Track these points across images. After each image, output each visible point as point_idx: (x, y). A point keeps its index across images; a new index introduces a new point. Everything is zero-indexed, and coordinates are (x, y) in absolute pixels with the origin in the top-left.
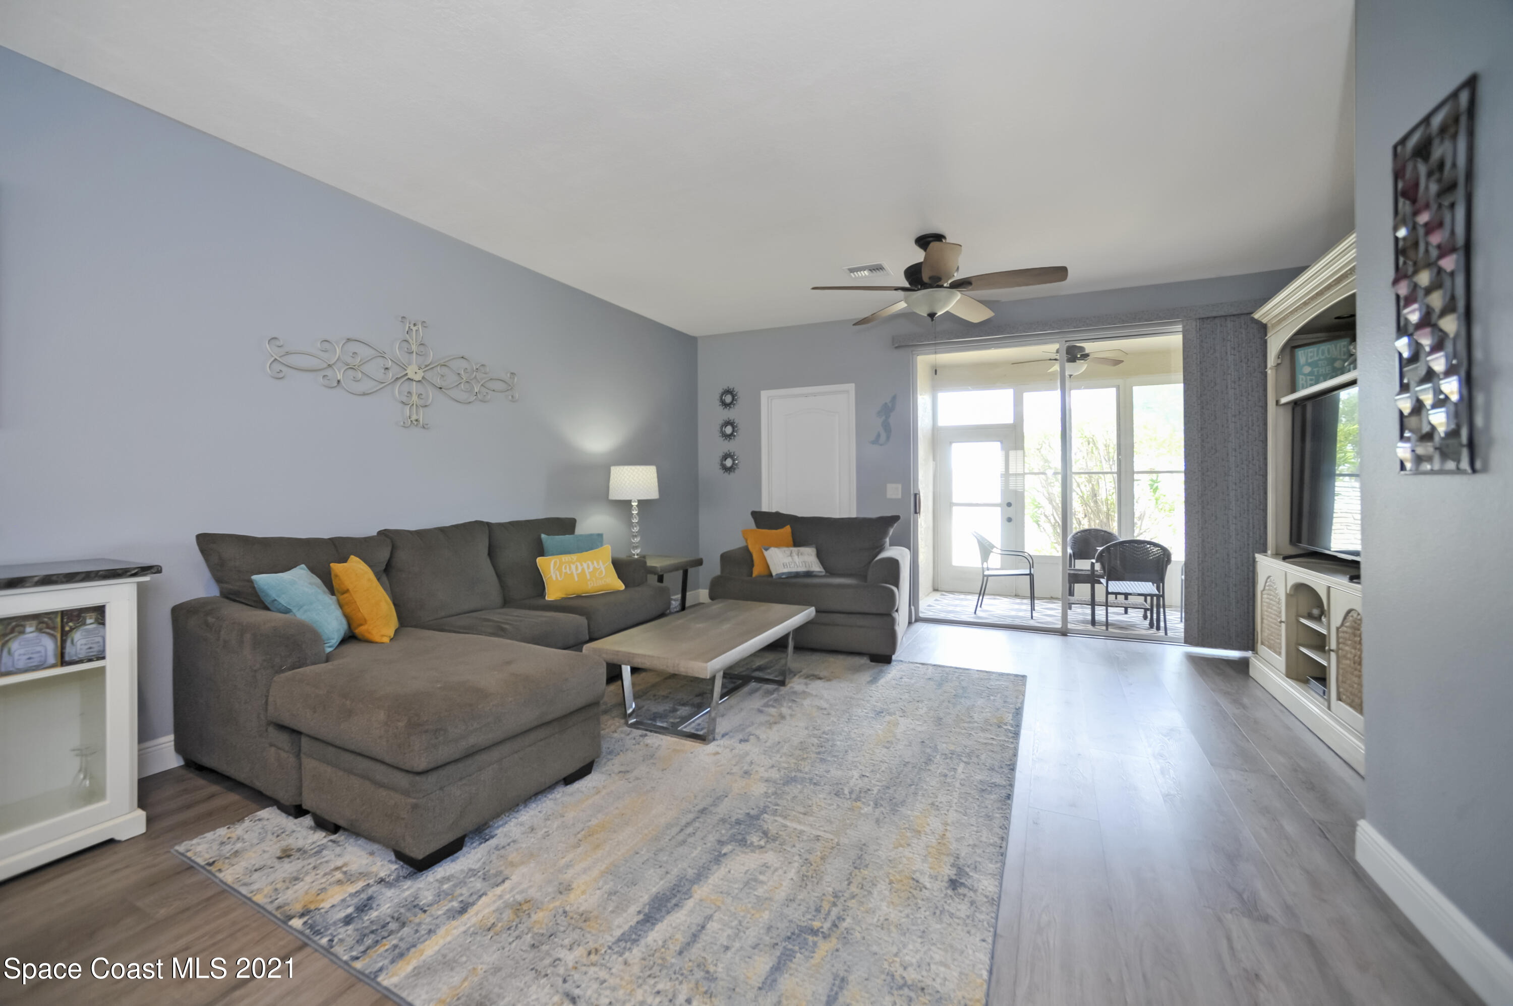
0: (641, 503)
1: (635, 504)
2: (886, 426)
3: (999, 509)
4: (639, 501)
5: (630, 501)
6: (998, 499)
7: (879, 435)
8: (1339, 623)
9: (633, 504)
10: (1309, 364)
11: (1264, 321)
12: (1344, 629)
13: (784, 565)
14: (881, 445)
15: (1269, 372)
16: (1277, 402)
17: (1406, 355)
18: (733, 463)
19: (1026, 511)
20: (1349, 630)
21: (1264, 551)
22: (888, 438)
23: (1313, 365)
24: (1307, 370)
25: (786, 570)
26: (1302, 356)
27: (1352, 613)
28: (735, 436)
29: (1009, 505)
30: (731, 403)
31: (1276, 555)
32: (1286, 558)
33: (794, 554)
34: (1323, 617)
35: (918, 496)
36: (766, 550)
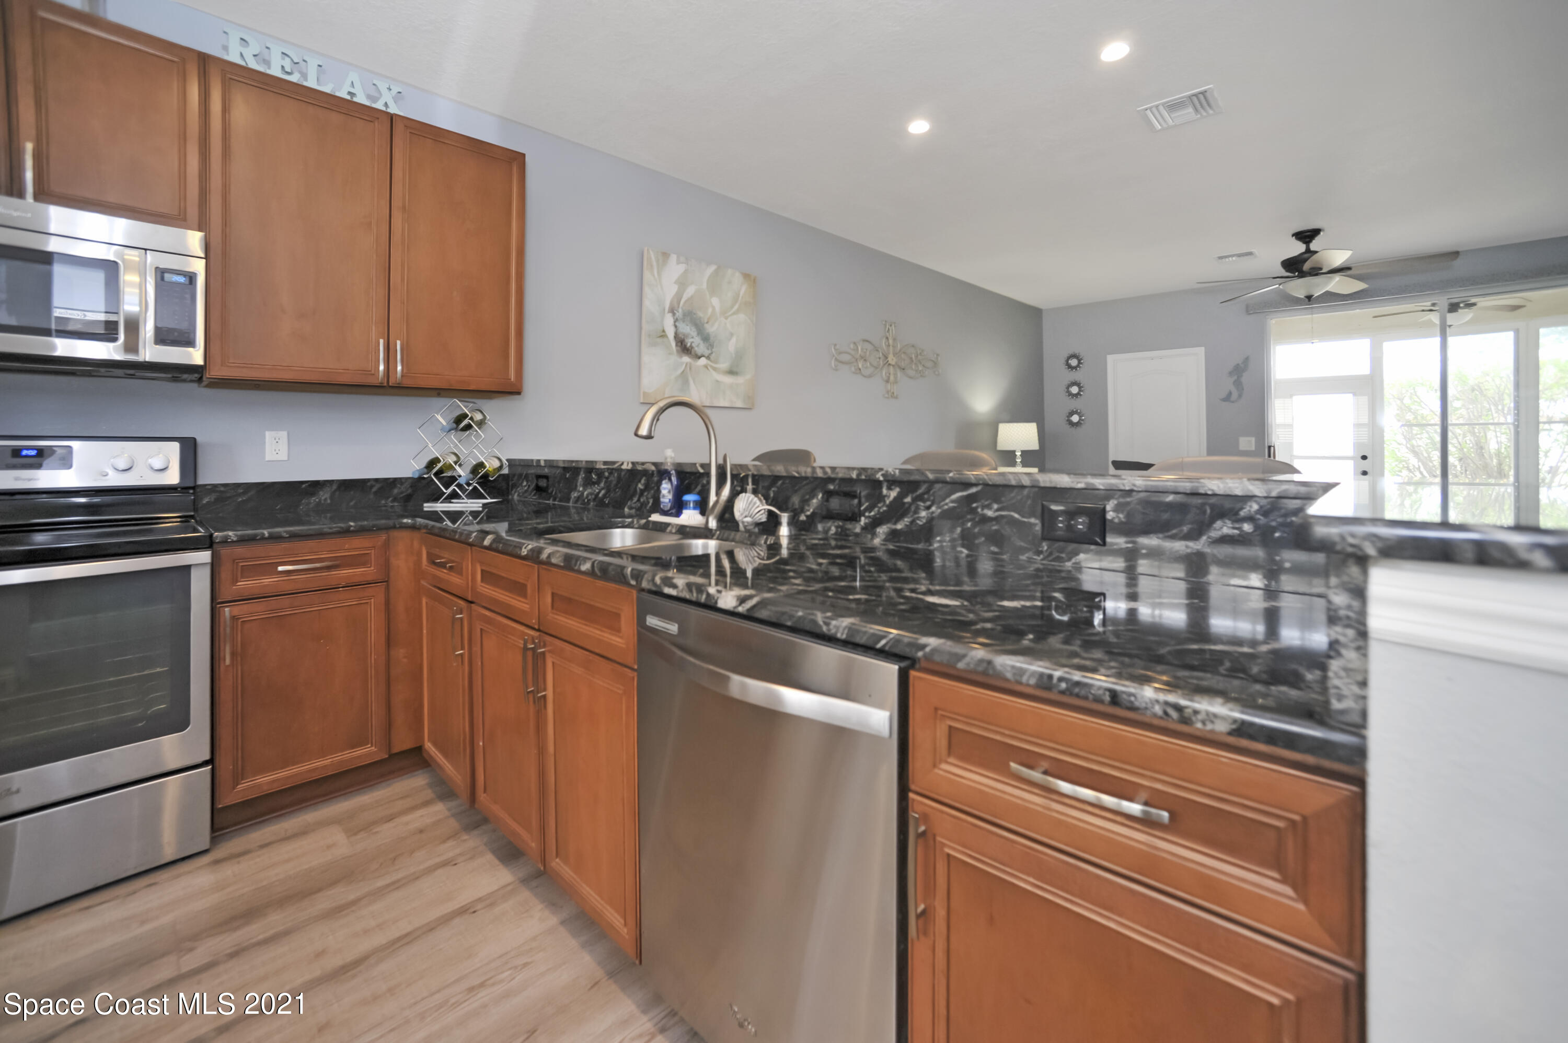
1: (1018, 454)
2: (1238, 384)
3: (1351, 463)
4: (1023, 452)
5: (1014, 452)
6: (1350, 453)
7: (1230, 394)
9: (1017, 453)
14: (1233, 402)
18: (1080, 419)
19: (1386, 465)
22: (1240, 396)
28: (1081, 395)
29: (1364, 458)
30: (1078, 366)
35: (1272, 448)
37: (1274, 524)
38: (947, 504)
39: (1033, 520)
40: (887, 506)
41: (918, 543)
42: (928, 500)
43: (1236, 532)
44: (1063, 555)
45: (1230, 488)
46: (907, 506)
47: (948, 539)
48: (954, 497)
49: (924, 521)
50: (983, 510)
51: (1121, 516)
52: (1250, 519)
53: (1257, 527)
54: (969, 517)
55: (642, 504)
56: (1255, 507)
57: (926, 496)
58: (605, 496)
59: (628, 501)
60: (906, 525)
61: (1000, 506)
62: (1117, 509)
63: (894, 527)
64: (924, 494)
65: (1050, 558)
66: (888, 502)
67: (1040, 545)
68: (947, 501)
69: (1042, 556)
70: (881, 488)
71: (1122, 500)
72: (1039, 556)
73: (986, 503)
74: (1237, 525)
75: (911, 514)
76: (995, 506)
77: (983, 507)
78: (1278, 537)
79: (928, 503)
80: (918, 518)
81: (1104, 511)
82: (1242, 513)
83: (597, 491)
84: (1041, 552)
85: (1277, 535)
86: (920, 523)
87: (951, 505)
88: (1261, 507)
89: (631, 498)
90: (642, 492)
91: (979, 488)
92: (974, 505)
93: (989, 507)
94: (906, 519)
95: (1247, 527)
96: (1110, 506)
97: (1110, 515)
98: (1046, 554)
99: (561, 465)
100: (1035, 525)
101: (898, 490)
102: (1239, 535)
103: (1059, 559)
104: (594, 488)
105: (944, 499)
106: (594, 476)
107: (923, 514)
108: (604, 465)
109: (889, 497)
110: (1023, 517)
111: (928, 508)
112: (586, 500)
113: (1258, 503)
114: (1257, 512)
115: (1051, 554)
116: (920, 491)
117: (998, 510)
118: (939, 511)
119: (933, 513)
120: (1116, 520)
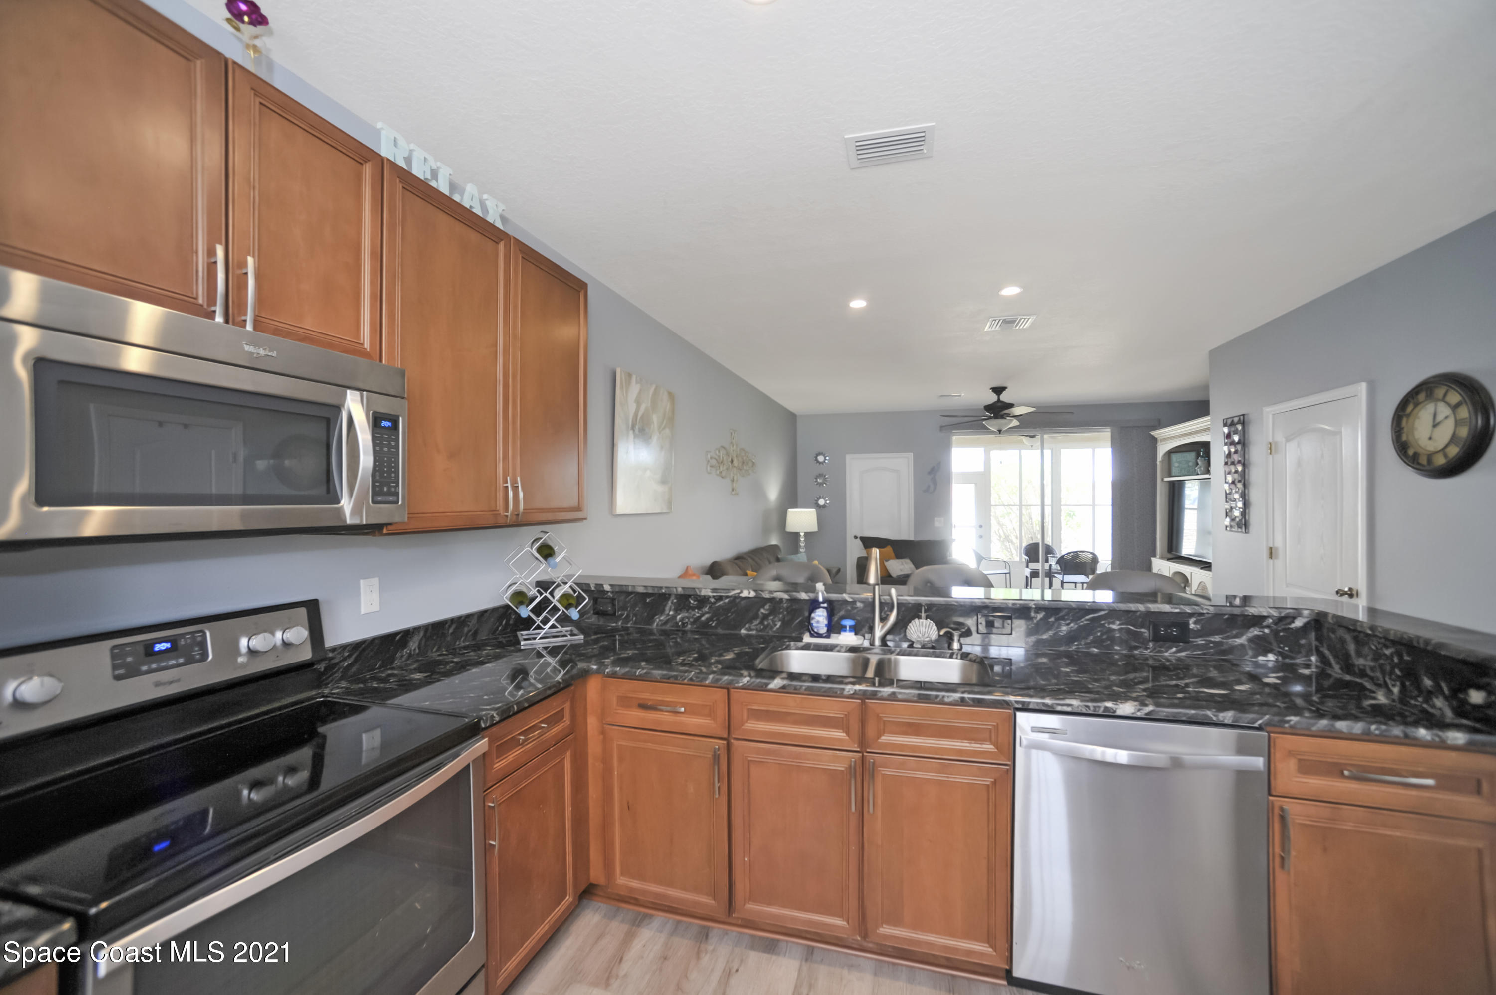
0: (806, 534)
1: (802, 534)
2: (934, 481)
5: (799, 533)
7: (929, 487)
8: (1196, 589)
10: (1178, 462)
11: (1156, 436)
12: (1198, 591)
13: (901, 570)
14: (930, 493)
15: (1158, 463)
16: (1162, 479)
17: (1228, 492)
18: (825, 503)
20: (1200, 591)
21: (1155, 556)
22: (935, 489)
23: (1179, 462)
24: (1176, 464)
25: (902, 573)
26: (1175, 457)
27: (1202, 583)
28: (826, 484)
29: (981, 527)
30: (824, 461)
31: (1162, 558)
32: (1169, 560)
33: (904, 563)
34: (1187, 588)
36: (887, 561)
37: (1279, 628)
38: (1082, 622)
39: (1143, 630)
40: (1034, 624)
41: (1061, 647)
42: (1067, 619)
43: (1261, 633)
44: (1163, 649)
45: (1260, 612)
46: (1051, 623)
47: (1083, 643)
48: (1087, 617)
49: (1065, 633)
50: (1109, 624)
51: (1198, 626)
52: (1268, 626)
53: (1272, 631)
54: (1099, 629)
55: (766, 627)
56: (1270, 620)
57: (1066, 617)
58: (709, 620)
59: (746, 623)
60: (1051, 636)
61: (1121, 622)
62: (1195, 623)
63: (1040, 637)
64: (1065, 615)
65: (1155, 651)
66: (1035, 621)
67: (1148, 644)
68: (1083, 620)
69: (1149, 650)
70: (1030, 612)
71: (1199, 618)
72: (1147, 650)
73: (1111, 621)
74: (1261, 630)
75: (1055, 628)
76: (1118, 622)
77: (1109, 623)
78: (1282, 635)
79: (1068, 622)
80: (1060, 631)
81: (1188, 624)
82: (1264, 624)
83: (697, 615)
84: (1149, 648)
85: (1281, 634)
86: (1061, 634)
87: (1085, 622)
88: (1273, 621)
89: (751, 621)
90: (765, 617)
91: (1106, 612)
92: (1103, 622)
93: (1113, 623)
94: (1050, 632)
95: (1266, 631)
96: (1192, 621)
97: (1192, 626)
98: (1151, 649)
99: (641, 590)
100: (1145, 632)
101: (1044, 613)
102: (1263, 635)
103: (1160, 651)
104: (693, 613)
105: (1080, 619)
106: (692, 602)
107: (1064, 628)
108: (712, 592)
109: (1036, 618)
110: (1137, 628)
111: (1068, 624)
112: (680, 623)
113: (1272, 619)
114: (1272, 623)
115: (1155, 649)
116: (1061, 614)
117: (1119, 624)
118: (1076, 626)
119: (1072, 627)
120: (1195, 629)
